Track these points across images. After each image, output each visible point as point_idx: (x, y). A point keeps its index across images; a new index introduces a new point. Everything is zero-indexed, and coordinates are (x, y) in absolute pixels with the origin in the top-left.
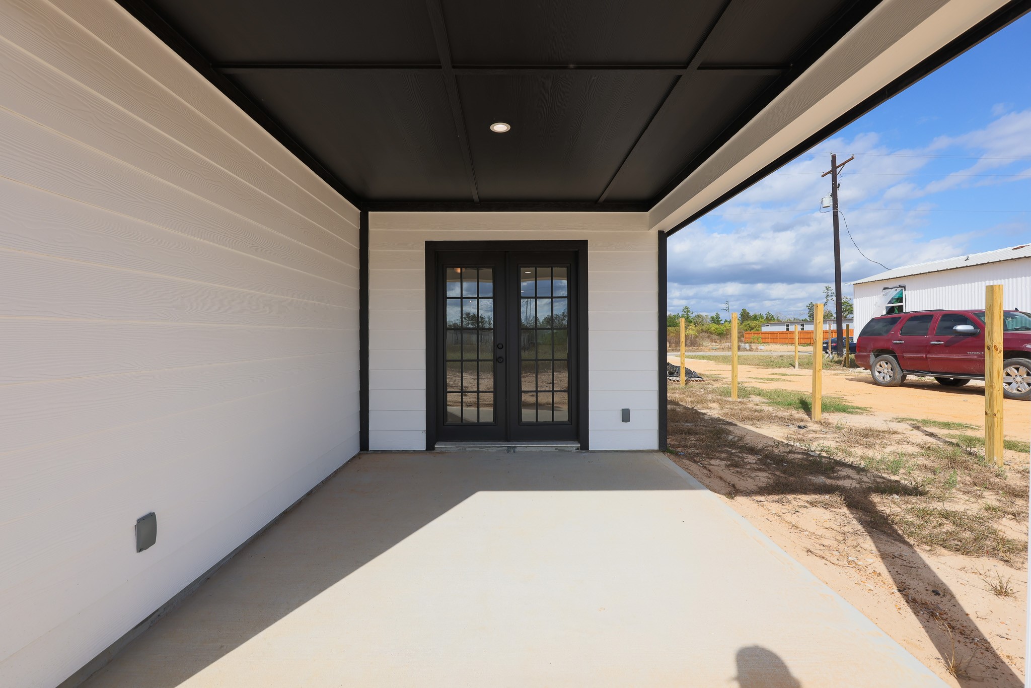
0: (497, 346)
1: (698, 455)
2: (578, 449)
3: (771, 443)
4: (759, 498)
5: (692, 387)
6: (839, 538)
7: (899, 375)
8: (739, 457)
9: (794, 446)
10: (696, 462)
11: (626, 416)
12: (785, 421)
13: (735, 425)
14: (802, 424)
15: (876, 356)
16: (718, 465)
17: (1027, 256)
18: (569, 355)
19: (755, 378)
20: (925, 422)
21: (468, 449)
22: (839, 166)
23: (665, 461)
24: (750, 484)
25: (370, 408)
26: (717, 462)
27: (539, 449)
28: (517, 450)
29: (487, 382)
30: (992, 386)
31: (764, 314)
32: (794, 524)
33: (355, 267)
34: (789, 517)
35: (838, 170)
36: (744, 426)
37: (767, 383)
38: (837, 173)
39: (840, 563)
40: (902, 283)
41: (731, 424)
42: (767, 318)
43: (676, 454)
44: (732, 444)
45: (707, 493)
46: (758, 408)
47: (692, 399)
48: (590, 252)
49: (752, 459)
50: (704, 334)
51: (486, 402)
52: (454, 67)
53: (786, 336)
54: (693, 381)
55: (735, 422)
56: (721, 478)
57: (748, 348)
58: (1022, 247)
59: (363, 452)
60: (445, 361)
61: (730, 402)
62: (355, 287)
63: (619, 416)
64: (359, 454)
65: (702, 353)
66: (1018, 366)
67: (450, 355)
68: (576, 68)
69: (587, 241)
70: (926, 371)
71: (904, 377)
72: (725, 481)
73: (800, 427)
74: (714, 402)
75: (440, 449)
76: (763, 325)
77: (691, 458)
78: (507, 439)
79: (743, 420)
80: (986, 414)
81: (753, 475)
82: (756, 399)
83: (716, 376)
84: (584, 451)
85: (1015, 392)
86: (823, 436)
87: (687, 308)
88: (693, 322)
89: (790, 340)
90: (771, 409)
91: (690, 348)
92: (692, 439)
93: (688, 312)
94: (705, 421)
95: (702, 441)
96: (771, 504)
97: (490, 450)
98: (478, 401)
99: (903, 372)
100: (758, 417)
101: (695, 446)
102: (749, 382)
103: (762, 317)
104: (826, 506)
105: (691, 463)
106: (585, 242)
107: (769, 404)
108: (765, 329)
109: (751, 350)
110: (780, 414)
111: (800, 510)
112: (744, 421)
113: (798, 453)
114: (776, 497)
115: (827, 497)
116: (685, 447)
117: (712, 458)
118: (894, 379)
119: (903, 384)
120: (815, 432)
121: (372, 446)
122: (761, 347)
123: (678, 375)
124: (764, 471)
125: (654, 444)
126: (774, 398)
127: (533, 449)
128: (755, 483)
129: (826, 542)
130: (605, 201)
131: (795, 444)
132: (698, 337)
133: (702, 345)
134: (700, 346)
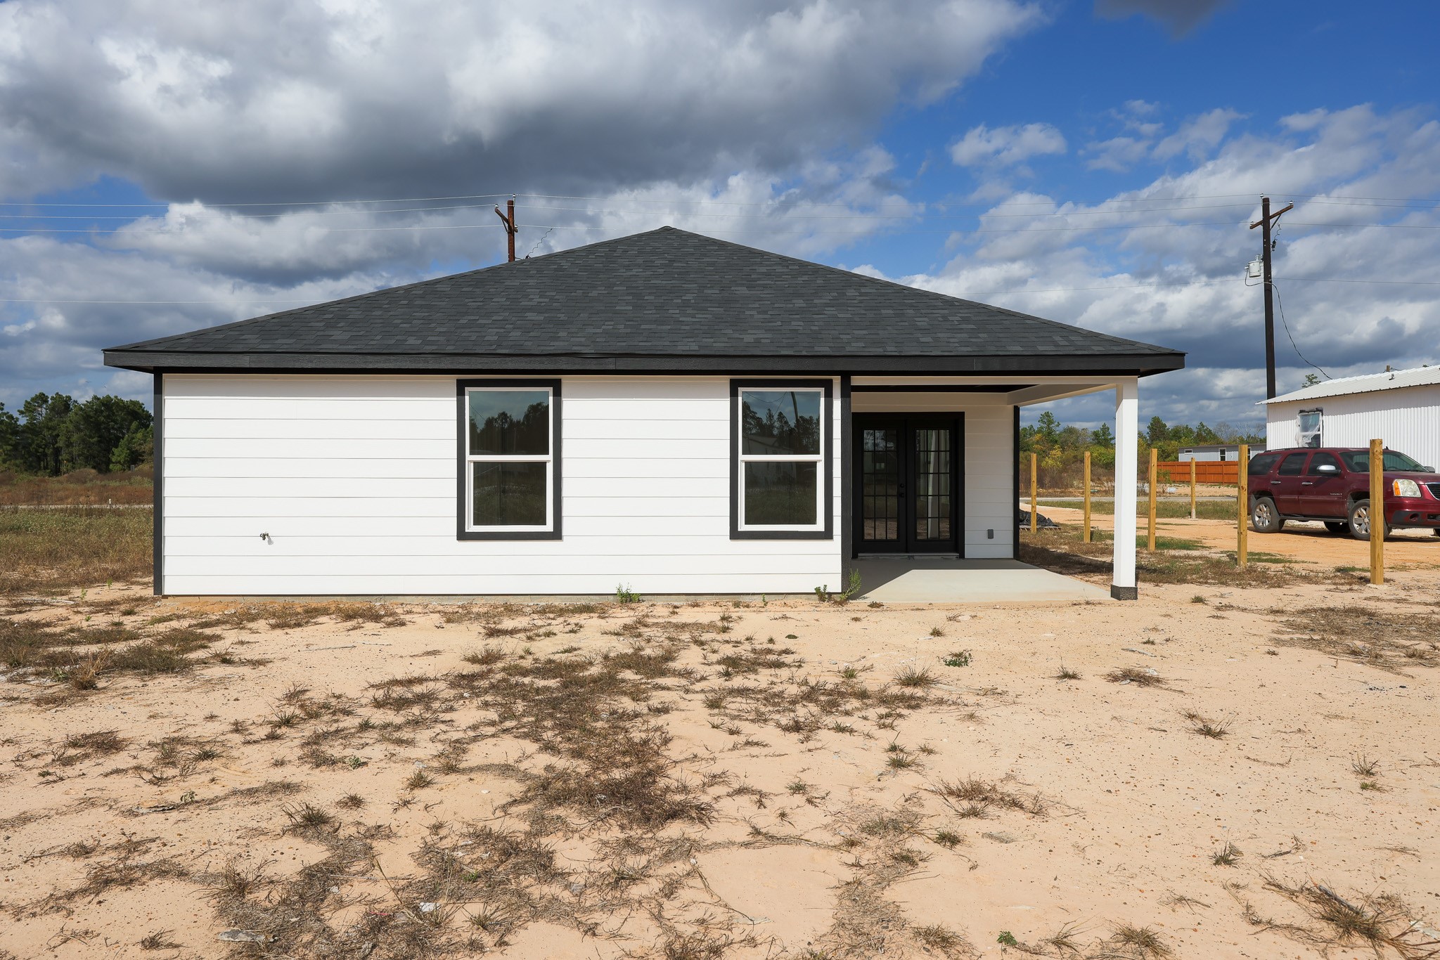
0: (901, 486)
2: (957, 555)
5: (1045, 533)
7: (1278, 519)
11: (991, 534)
15: (1257, 498)
18: (951, 492)
21: (880, 558)
22: (1274, 216)
27: (930, 558)
28: (915, 558)
29: (893, 512)
31: (1194, 426)
35: (1272, 221)
38: (1271, 225)
40: (1318, 406)
42: (1199, 435)
48: (966, 420)
51: (891, 529)
53: (1219, 469)
54: (1047, 529)
60: (864, 496)
63: (986, 534)
65: (1068, 498)
66: (1366, 507)
67: (868, 492)
69: (964, 412)
70: (1309, 515)
75: (860, 558)
76: (1182, 450)
78: (907, 551)
83: (1075, 525)
85: (1364, 532)
87: (1047, 415)
88: (1059, 442)
89: (1225, 476)
91: (1050, 491)
93: (1050, 422)
97: (896, 558)
99: (1281, 516)
103: (1191, 431)
108: (1185, 457)
118: (1274, 524)
119: (1282, 530)
122: (1171, 489)
123: (1029, 522)
125: (1010, 554)
132: (1064, 470)
133: (1072, 486)
134: (1067, 487)
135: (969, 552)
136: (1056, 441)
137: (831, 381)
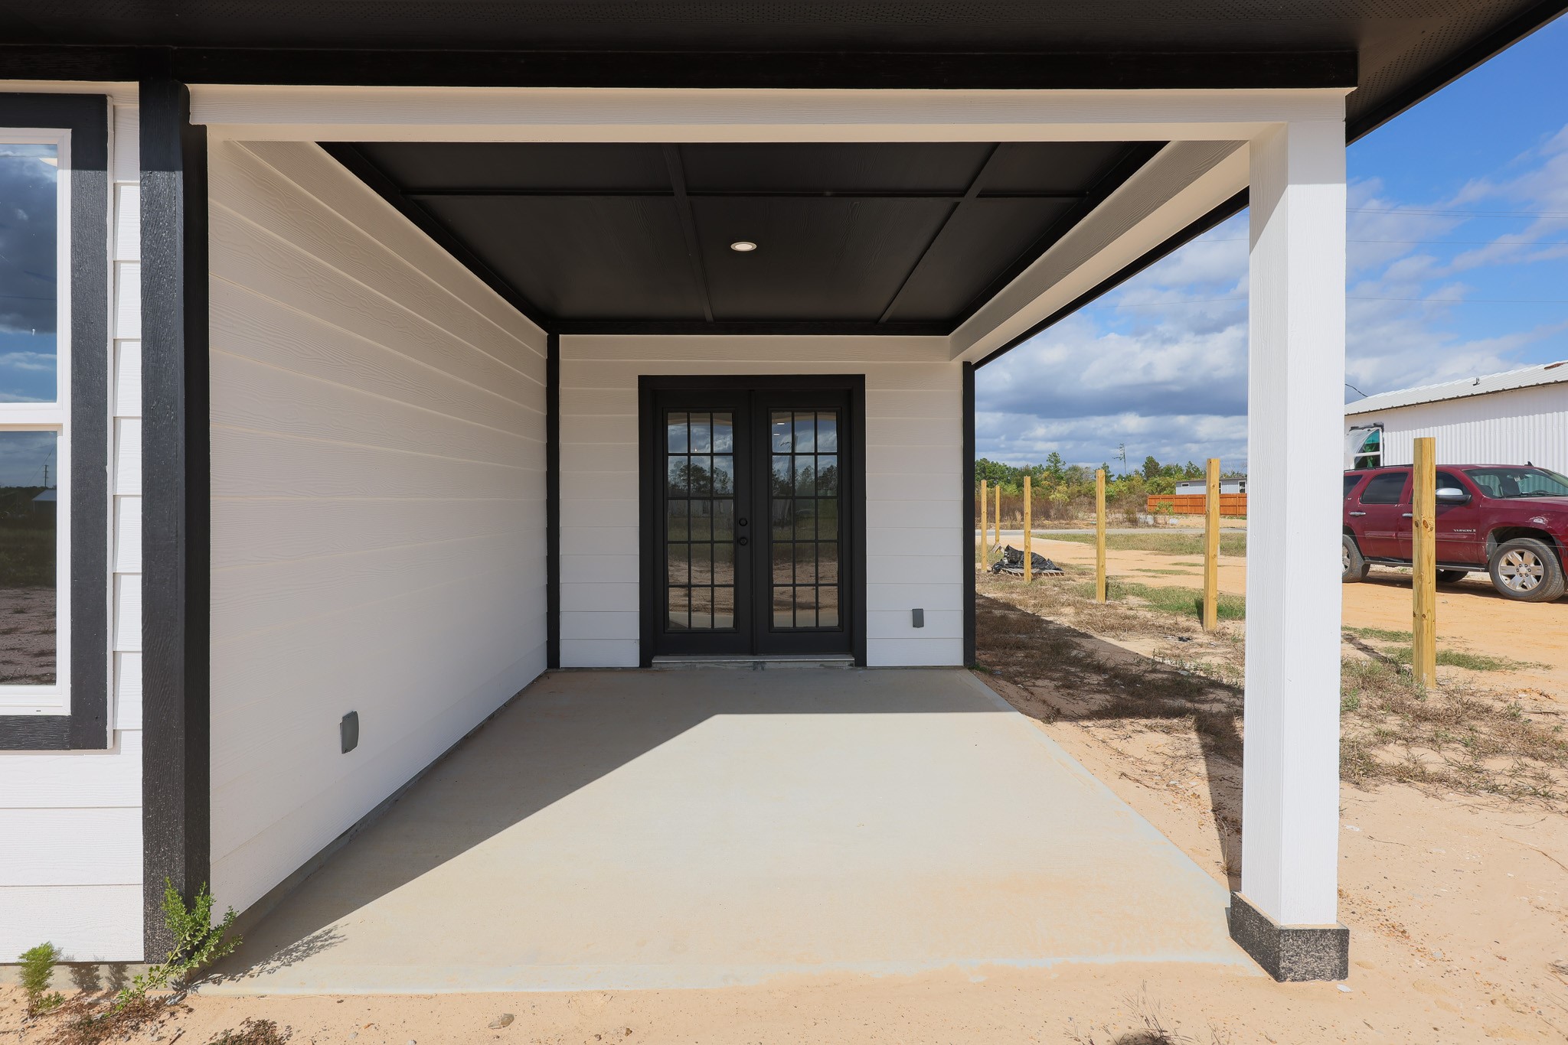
0: (739, 522)
1: (1021, 674)
2: (851, 665)
3: (1130, 660)
4: (1086, 723)
5: (1041, 584)
6: (1168, 763)
7: (1359, 564)
8: (1078, 677)
9: (1163, 663)
10: (1016, 683)
11: (918, 619)
12: (1162, 631)
13: (1091, 637)
14: (1185, 635)
16: (1045, 687)
17: (1559, 381)
18: (840, 533)
19: (1144, 571)
20: (1366, 632)
21: (698, 666)
23: (972, 680)
24: (1081, 708)
25: (562, 609)
26: (1046, 682)
27: (798, 665)
28: (767, 666)
29: (725, 575)
30: (1420, 577)
31: (1184, 465)
32: (1120, 750)
33: (541, 412)
34: (1117, 744)
36: (1103, 638)
37: (1160, 577)
39: (1159, 787)
40: (1378, 420)
41: (1085, 636)
42: (1188, 472)
43: (991, 673)
44: (1076, 662)
45: (1016, 717)
46: (1131, 613)
47: (1036, 602)
48: (868, 391)
49: (1095, 679)
50: (1082, 498)
51: (721, 606)
52: (688, 194)
54: (1046, 574)
55: (1091, 632)
56: (1044, 702)
57: (1151, 522)
58: (1558, 365)
59: (551, 670)
60: (665, 542)
61: (1093, 605)
62: (540, 441)
63: (909, 618)
64: (545, 673)
65: (1073, 530)
66: (1523, 550)
67: (673, 534)
68: (832, 196)
69: (863, 376)
70: (1397, 558)
71: (1366, 568)
72: (1049, 705)
73: (1181, 639)
74: (1069, 605)
75: (659, 665)
76: (1179, 484)
77: (1011, 679)
78: (753, 652)
79: (1103, 630)
80: (1414, 615)
81: (1087, 697)
82: (1133, 600)
83: (1086, 567)
84: (859, 668)
85: (1519, 588)
86: (1211, 651)
87: (1054, 455)
88: (1064, 479)
90: (1149, 615)
91: (1056, 522)
92: (1020, 655)
93: (1057, 461)
94: (1047, 631)
95: (1032, 657)
96: (1099, 730)
97: (729, 666)
98: (713, 605)
99: (1364, 559)
100: (1128, 626)
101: (1020, 663)
102: (1133, 577)
103: (1180, 469)
104: (1168, 730)
105: (1008, 684)
106: (861, 379)
107: (1149, 608)
108: (1180, 491)
109: (1156, 525)
110: (1161, 621)
111: (1133, 735)
112: (1105, 631)
113: (1165, 672)
114: (1109, 722)
115: (1175, 721)
116: (1007, 664)
117: (1038, 678)
118: (1351, 571)
119: (1365, 578)
120: (1201, 646)
121: (564, 662)
122: (1173, 520)
123: (1022, 565)
124: (1106, 692)
125: (957, 657)
126: (1161, 600)
127: (789, 665)
128: (1088, 707)
129: (1150, 768)
130: (888, 321)
131: (1165, 662)
132: (1070, 503)
133: (1077, 518)
134: (1072, 518)
135: (877, 654)
136: (1062, 478)
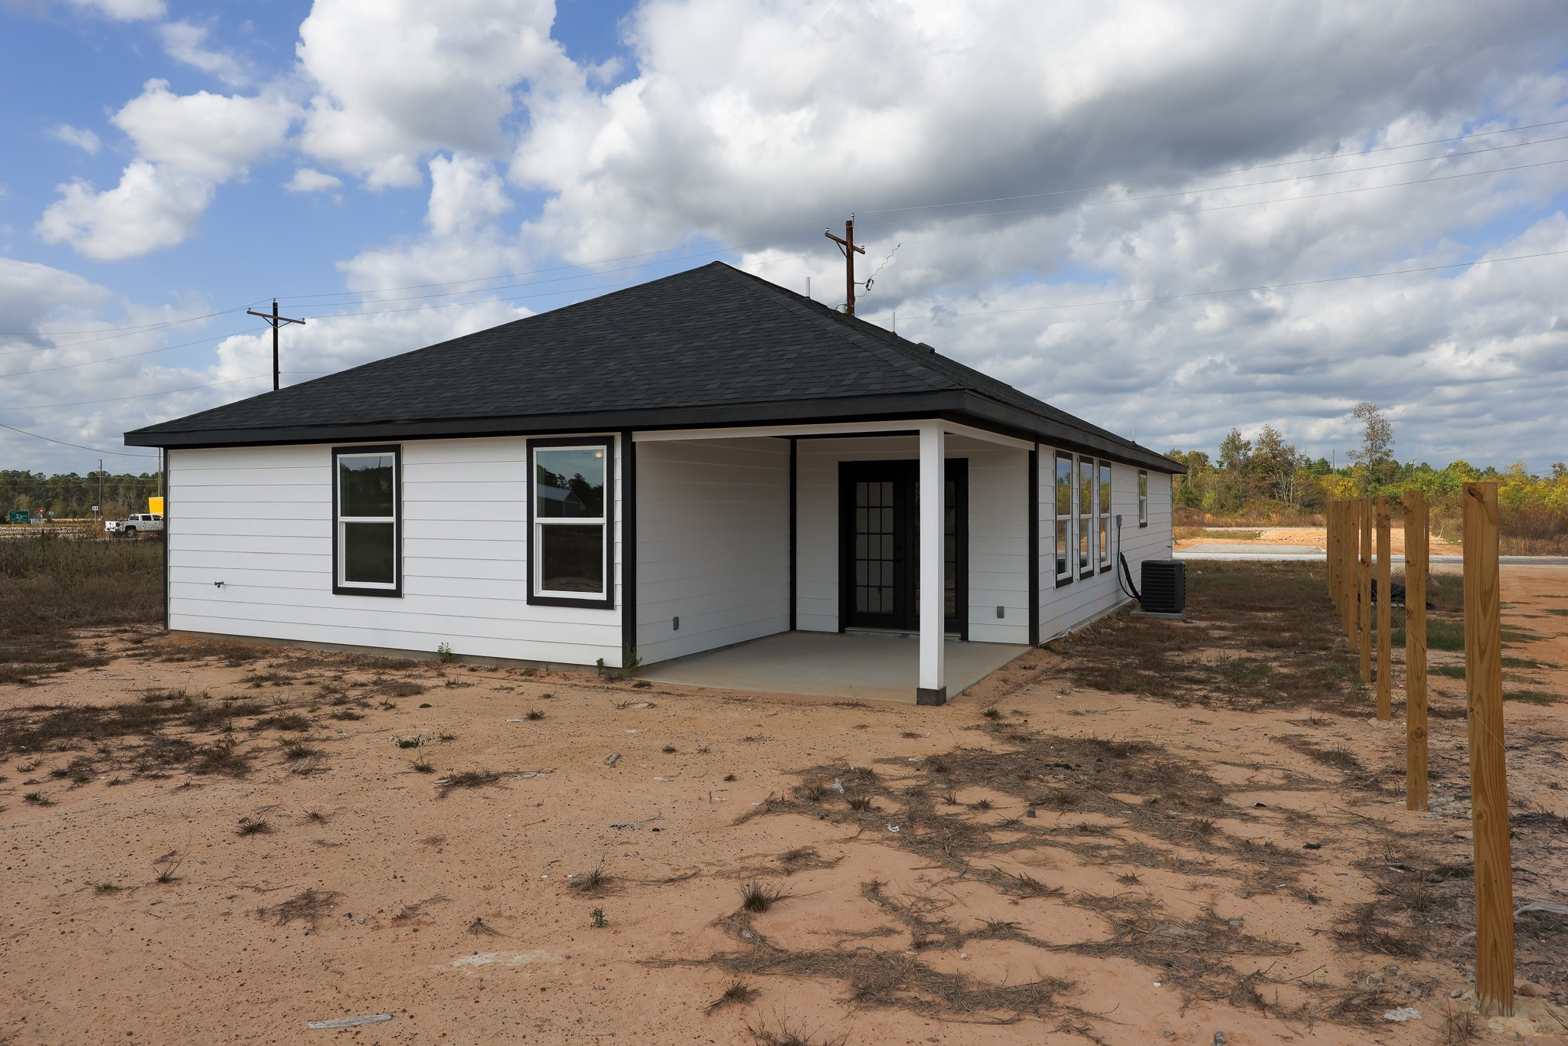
0: (896, 548)
2: (960, 639)
11: (1000, 613)
18: (956, 557)
21: (871, 634)
25: (798, 597)
28: (910, 636)
29: (888, 579)
48: (970, 468)
59: (792, 631)
60: (855, 559)
62: (786, 501)
63: (995, 612)
64: (788, 632)
67: (860, 555)
75: (850, 632)
78: (904, 628)
84: (964, 641)
97: (888, 635)
106: (966, 460)
121: (799, 627)
137: (612, 438)
